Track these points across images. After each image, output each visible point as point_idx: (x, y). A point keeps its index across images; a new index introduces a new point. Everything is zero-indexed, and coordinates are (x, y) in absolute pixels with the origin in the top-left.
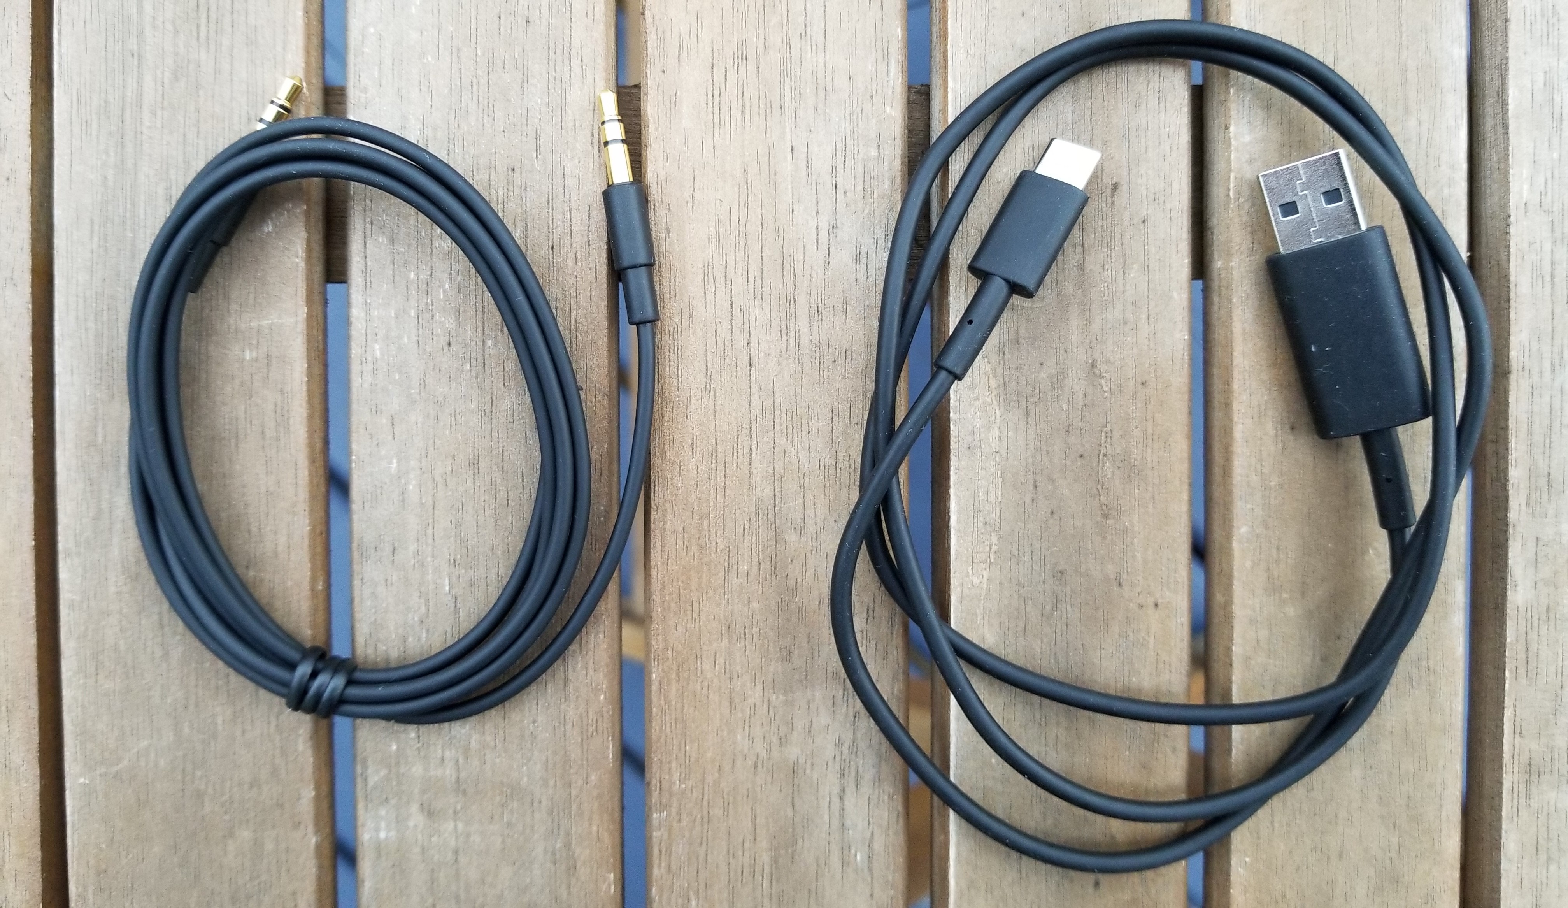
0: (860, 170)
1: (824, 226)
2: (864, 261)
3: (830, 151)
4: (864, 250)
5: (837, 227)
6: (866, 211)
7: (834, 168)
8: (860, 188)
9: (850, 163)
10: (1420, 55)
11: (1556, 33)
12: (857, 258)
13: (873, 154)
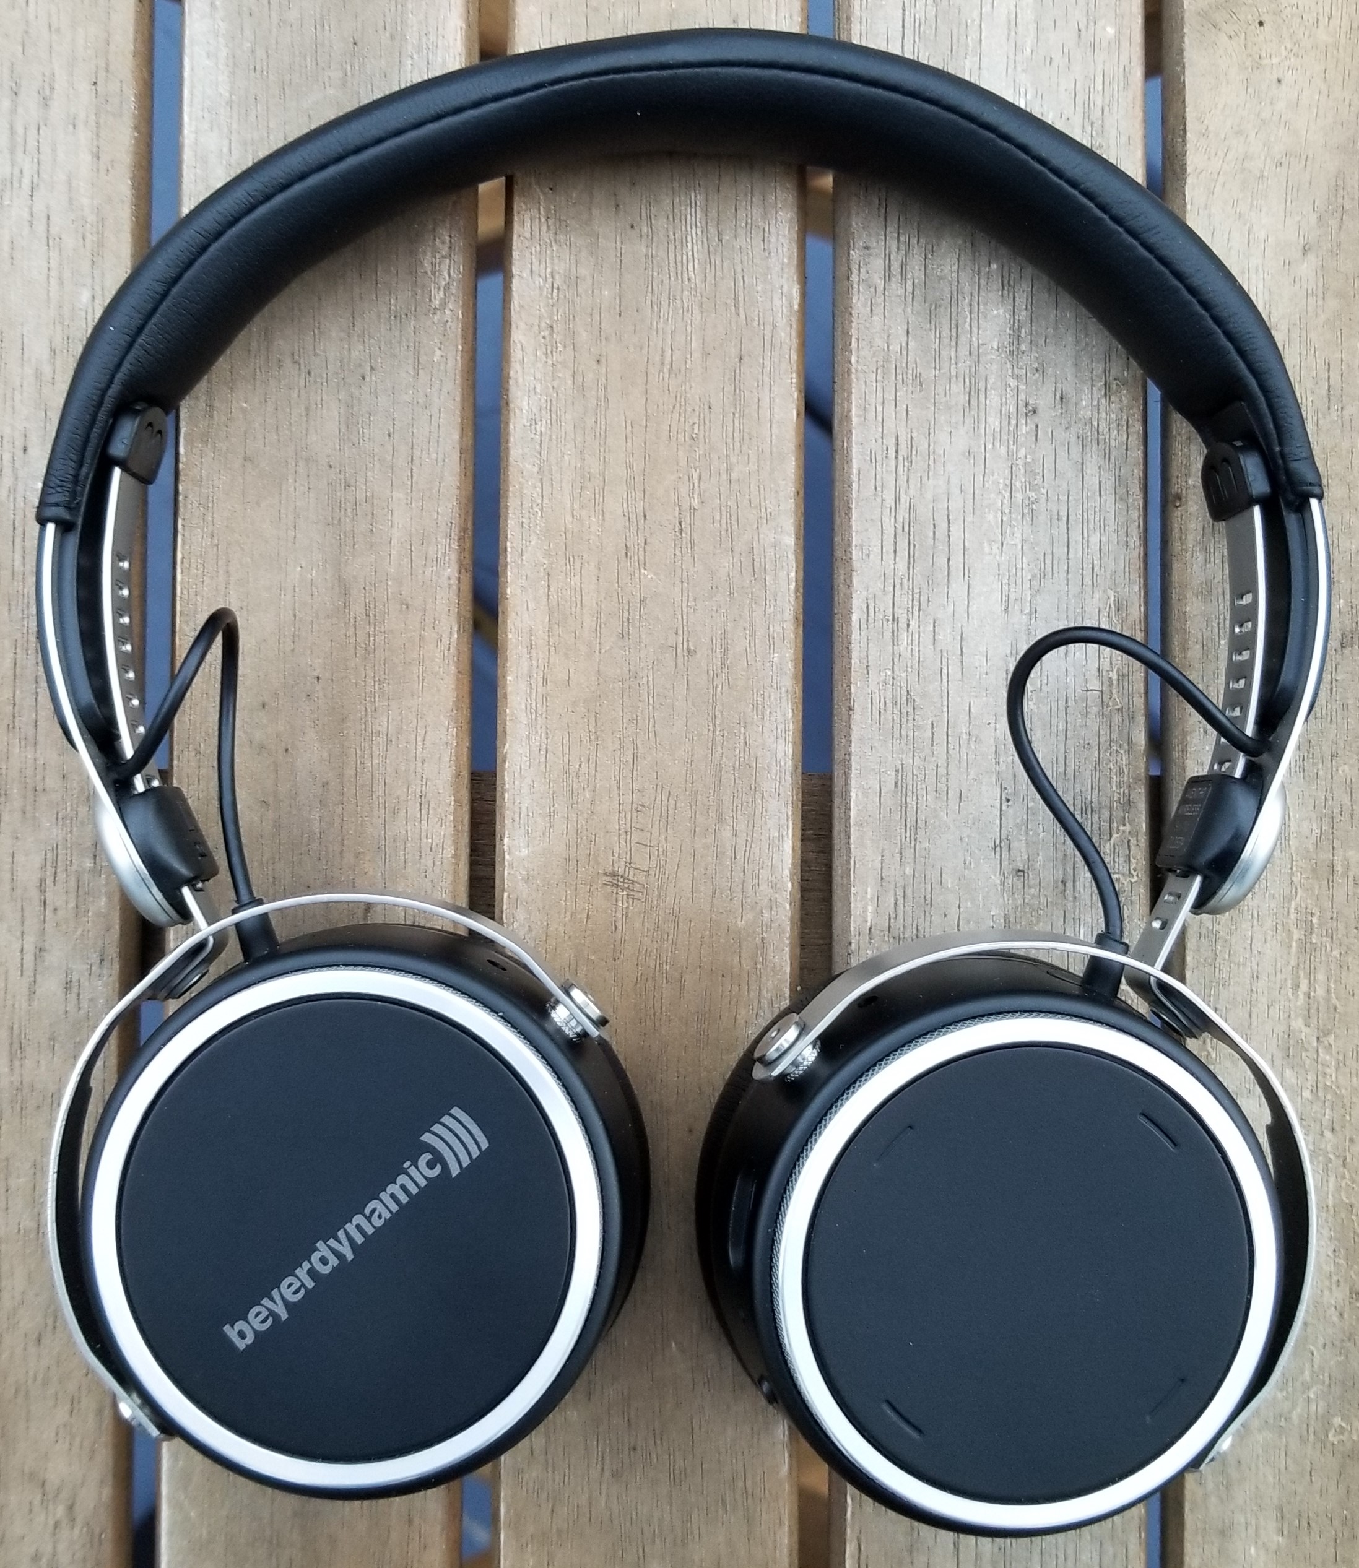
0: (73, 883)
1: (30, 948)
2: (75, 990)
3: (37, 860)
4: (75, 978)
5: (45, 951)
6: (79, 932)
7: (42, 881)
8: (72, 905)
9: (61, 876)
10: (737, 752)
11: (910, 724)
12: (68, 985)
13: (88, 865)
